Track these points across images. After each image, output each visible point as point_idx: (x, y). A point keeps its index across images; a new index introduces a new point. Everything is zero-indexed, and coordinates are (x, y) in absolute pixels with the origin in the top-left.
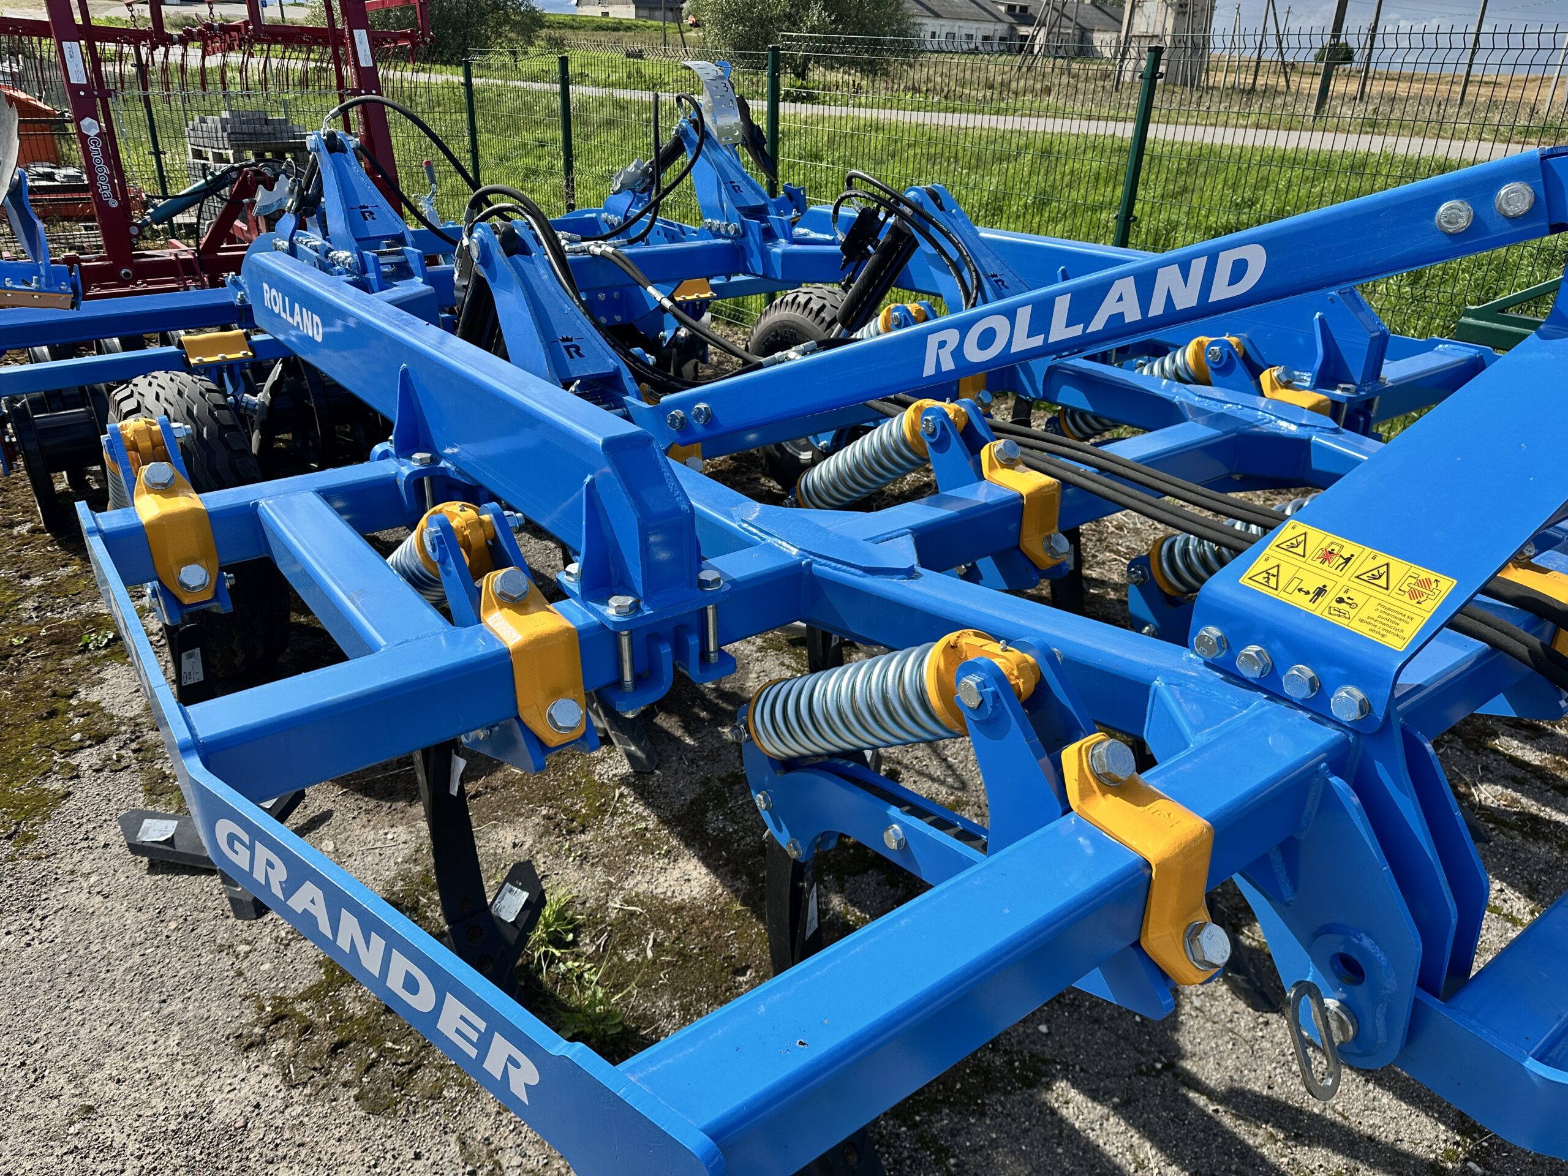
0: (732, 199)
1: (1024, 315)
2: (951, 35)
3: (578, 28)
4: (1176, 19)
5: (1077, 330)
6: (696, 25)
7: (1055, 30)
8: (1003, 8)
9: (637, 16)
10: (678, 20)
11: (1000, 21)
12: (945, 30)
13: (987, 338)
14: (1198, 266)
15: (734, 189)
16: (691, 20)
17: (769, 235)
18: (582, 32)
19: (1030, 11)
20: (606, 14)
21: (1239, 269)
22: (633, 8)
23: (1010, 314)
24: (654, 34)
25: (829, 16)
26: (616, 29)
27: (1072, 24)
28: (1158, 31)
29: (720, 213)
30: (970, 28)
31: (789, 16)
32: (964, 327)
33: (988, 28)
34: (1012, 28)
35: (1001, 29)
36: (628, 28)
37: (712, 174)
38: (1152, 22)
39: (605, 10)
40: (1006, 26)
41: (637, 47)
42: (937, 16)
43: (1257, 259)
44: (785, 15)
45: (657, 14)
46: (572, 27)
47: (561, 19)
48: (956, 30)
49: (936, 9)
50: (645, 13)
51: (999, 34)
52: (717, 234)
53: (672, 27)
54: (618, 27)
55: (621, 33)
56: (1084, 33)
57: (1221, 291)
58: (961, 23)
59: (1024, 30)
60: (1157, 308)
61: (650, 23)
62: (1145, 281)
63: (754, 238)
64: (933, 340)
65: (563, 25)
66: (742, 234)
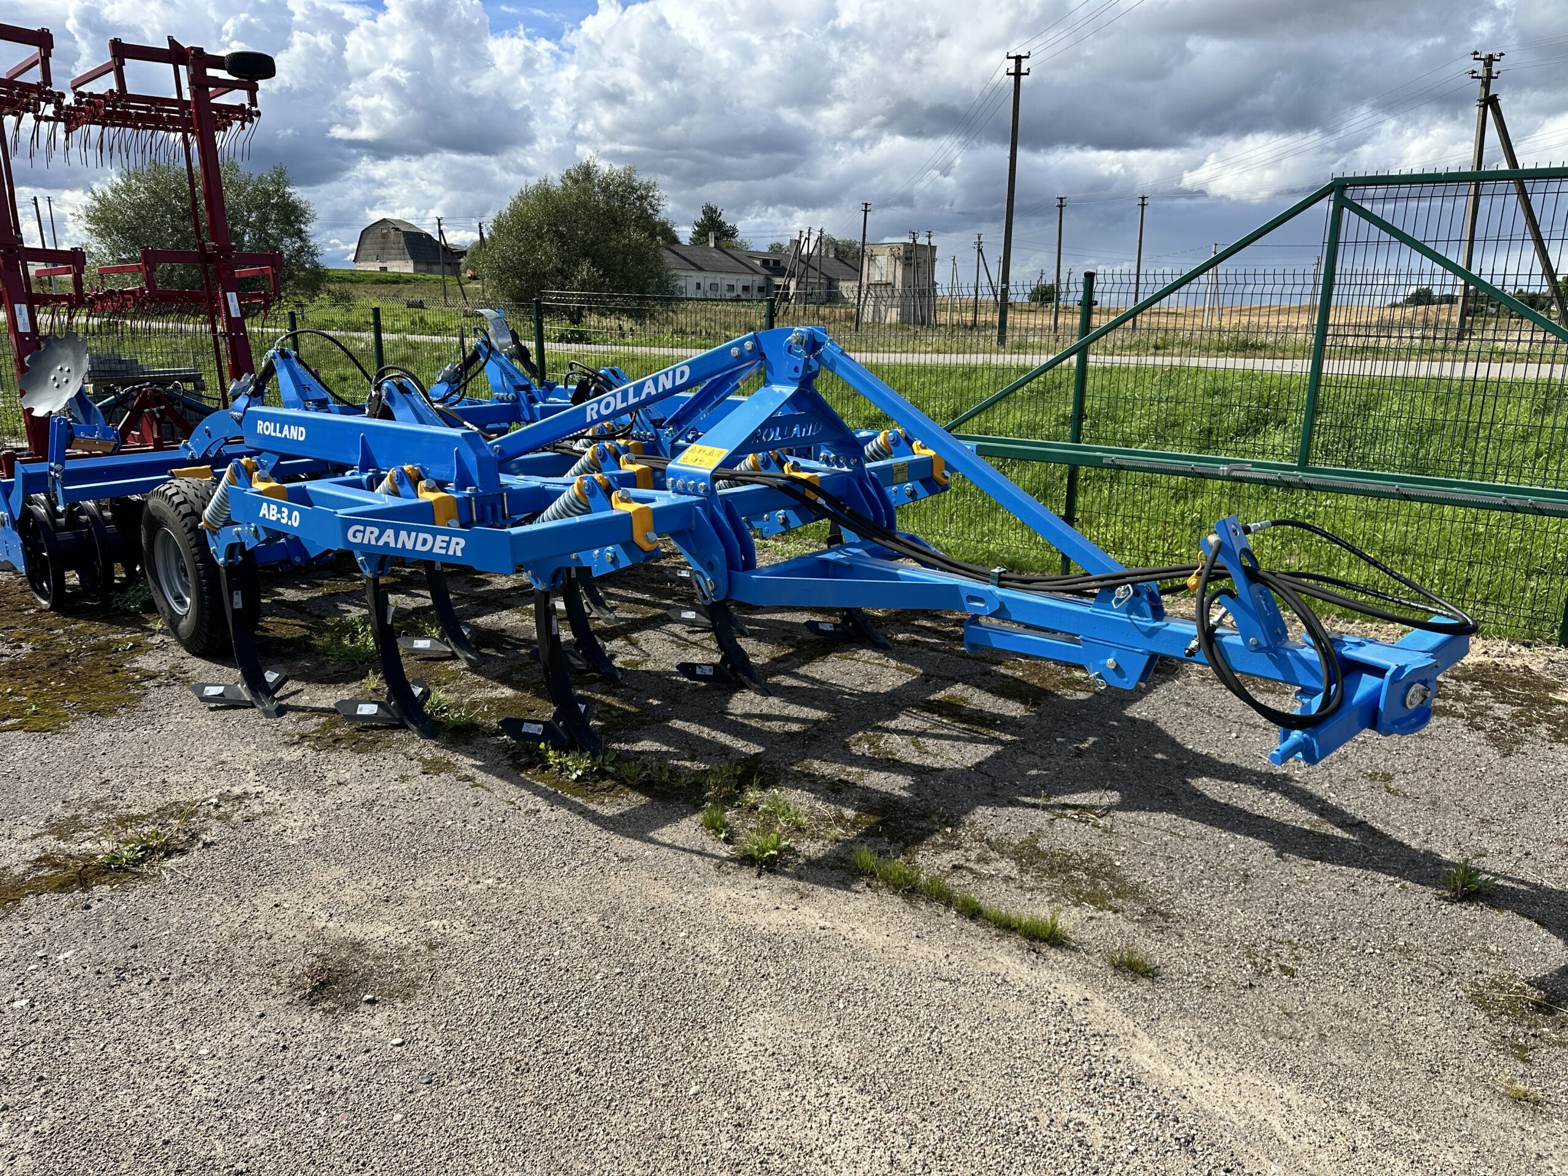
0: (510, 382)
1: (619, 396)
2: (714, 287)
3: (358, 282)
4: (904, 269)
5: (637, 400)
6: (474, 278)
7: (804, 280)
8: (758, 262)
9: (416, 270)
10: (457, 273)
11: (757, 273)
12: (709, 282)
13: (608, 406)
14: (671, 374)
15: (510, 377)
16: (469, 273)
17: (533, 400)
18: (361, 285)
19: (782, 264)
20: (384, 269)
21: (682, 374)
22: (411, 263)
23: (614, 396)
24: (434, 286)
25: (597, 271)
26: (396, 282)
27: (817, 274)
28: (891, 279)
29: (504, 389)
30: (731, 279)
31: (560, 271)
32: (599, 402)
33: (747, 279)
34: (768, 279)
35: (759, 280)
36: (408, 281)
37: (498, 369)
38: (884, 272)
39: (384, 265)
40: (762, 277)
41: (417, 298)
42: (700, 269)
43: (687, 370)
44: (557, 271)
45: (435, 268)
46: (351, 281)
47: (340, 274)
48: (718, 281)
49: (699, 264)
50: (424, 267)
51: (757, 284)
52: (502, 400)
53: (451, 280)
54: (398, 280)
55: (401, 286)
56: (831, 283)
57: (678, 382)
58: (722, 275)
59: (778, 281)
60: (660, 390)
61: (429, 276)
62: (655, 380)
63: (523, 403)
64: (589, 408)
65: (342, 280)
66: (516, 400)
